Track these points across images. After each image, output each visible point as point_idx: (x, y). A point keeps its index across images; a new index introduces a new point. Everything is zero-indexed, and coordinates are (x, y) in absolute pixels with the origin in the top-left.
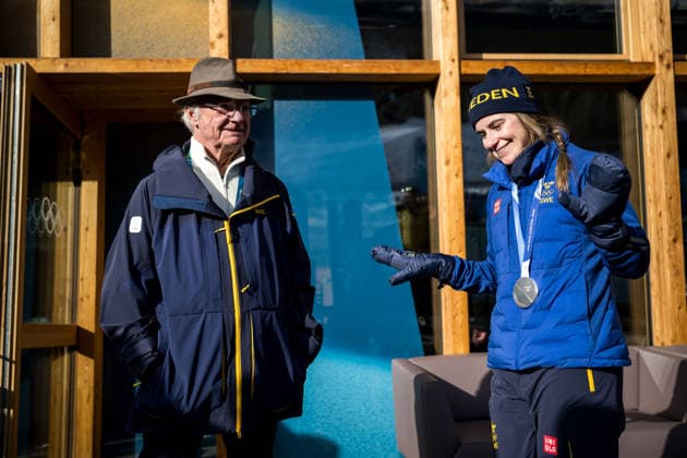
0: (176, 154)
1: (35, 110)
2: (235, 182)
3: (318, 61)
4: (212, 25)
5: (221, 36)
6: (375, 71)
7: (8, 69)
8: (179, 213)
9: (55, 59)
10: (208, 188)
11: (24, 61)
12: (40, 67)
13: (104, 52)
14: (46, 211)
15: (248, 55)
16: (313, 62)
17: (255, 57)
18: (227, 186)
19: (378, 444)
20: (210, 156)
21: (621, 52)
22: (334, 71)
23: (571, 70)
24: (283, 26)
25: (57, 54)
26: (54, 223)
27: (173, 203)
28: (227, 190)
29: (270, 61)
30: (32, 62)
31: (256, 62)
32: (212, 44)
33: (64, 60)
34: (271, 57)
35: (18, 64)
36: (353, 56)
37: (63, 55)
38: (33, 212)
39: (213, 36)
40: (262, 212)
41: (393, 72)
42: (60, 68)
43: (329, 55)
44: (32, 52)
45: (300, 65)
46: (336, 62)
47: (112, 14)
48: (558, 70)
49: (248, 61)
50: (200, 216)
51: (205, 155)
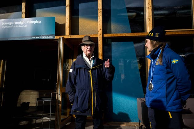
0: (80, 56)
1: (65, 45)
2: (92, 61)
3: (121, 34)
4: (99, 27)
5: (100, 29)
6: (133, 35)
7: (60, 38)
8: (80, 68)
9: (68, 36)
10: (86, 63)
11: (63, 36)
12: (66, 37)
13: (78, 34)
14: (67, 65)
15: (106, 33)
16: (120, 34)
17: (108, 33)
18: (90, 62)
19: (134, 116)
20: (87, 56)
21: (193, 28)
22: (124, 36)
23: (180, 33)
24: (114, 26)
25: (69, 35)
26: (68, 67)
27: (79, 67)
28: (90, 63)
29: (111, 34)
30: (64, 36)
31: (108, 34)
32: (99, 31)
33: (70, 36)
34: (111, 33)
35: (62, 37)
36: (129, 32)
37: (70, 35)
38: (64, 65)
39: (99, 30)
40: (98, 68)
41: (138, 35)
42: (69, 37)
43: (123, 32)
44: (64, 35)
45: (117, 35)
46: (125, 34)
47: (79, 26)
48: (177, 33)
49: (106, 34)
50: (85, 69)
51: (85, 56)
